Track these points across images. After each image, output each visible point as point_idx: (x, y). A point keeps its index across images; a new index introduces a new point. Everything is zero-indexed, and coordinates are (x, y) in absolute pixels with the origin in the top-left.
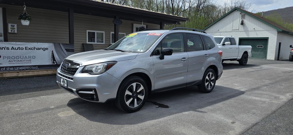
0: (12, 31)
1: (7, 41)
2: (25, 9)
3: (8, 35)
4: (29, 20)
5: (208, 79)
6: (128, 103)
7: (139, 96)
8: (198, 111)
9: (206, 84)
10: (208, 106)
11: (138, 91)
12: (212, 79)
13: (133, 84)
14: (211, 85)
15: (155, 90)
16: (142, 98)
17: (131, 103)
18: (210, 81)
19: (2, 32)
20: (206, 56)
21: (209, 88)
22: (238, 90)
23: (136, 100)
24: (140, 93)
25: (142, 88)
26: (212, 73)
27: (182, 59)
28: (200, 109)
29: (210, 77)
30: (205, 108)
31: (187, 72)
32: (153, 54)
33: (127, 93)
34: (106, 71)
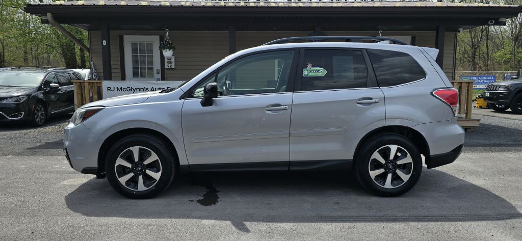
0: (169, 66)
1: (164, 80)
2: (167, 34)
3: (166, 72)
4: (170, 49)
5: (383, 161)
6: (123, 180)
7: (148, 172)
8: (244, 225)
9: (373, 174)
10: (290, 222)
11: (146, 163)
12: (399, 163)
13: (131, 148)
14: (396, 178)
15: (189, 166)
16: (157, 176)
17: (133, 181)
18: (391, 166)
19: (160, 68)
20: (367, 102)
21: (388, 184)
22: (512, 207)
23: (141, 178)
24: (153, 166)
25: (154, 157)
26: (398, 148)
27: (268, 106)
28: (256, 223)
29: (392, 157)
30: (275, 224)
31: (288, 135)
32: (189, 94)
33: (120, 162)
34: (82, 121)
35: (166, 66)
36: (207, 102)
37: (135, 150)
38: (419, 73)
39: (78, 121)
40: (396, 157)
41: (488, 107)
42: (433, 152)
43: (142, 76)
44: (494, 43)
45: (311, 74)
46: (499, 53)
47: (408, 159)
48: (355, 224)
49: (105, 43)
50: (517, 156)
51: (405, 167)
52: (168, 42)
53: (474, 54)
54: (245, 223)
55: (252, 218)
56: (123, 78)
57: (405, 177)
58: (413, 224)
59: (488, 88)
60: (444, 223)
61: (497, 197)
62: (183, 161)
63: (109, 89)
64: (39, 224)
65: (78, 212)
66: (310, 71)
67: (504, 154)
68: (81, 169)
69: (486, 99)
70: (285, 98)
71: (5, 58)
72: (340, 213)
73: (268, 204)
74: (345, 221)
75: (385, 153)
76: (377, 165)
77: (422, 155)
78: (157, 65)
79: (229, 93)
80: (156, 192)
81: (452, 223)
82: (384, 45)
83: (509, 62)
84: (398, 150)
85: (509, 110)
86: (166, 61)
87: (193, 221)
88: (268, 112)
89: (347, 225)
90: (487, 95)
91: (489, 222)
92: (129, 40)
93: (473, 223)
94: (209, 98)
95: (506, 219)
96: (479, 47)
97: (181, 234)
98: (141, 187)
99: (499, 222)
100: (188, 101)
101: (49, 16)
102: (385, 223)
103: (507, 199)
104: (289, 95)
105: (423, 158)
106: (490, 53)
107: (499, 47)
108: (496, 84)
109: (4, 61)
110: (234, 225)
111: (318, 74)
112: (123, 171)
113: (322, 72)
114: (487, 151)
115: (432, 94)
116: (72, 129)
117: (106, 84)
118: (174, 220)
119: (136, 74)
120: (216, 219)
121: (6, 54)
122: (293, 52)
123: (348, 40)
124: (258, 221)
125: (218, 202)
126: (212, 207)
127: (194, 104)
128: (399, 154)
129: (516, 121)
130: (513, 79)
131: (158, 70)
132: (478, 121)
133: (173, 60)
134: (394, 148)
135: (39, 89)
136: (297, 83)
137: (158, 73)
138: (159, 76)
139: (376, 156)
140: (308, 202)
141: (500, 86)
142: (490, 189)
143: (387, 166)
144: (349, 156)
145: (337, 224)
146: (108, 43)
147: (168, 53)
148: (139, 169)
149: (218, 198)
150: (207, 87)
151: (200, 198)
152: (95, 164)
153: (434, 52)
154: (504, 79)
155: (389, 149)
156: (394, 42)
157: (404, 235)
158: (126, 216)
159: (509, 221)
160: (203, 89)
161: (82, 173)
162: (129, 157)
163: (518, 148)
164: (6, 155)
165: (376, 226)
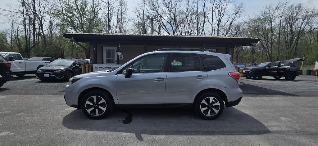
1: (119, 64)
2: (120, 46)
3: (119, 61)
4: (120, 52)
5: (207, 104)
6: (89, 111)
7: (100, 107)
8: (141, 136)
9: (202, 110)
10: (163, 135)
11: (99, 103)
12: (214, 105)
13: (93, 97)
14: (212, 112)
15: (119, 105)
16: (104, 109)
17: (94, 111)
18: (210, 106)
19: (117, 59)
20: (200, 77)
21: (209, 114)
22: (265, 127)
23: (97, 110)
24: (103, 105)
25: (103, 101)
26: (214, 98)
27: (155, 79)
28: (147, 135)
29: (211, 102)
30: (156, 136)
31: (164, 92)
32: (120, 72)
33: (88, 102)
34: (72, 83)
35: (119, 59)
36: (128, 76)
37: (95, 97)
38: (223, 65)
39: (70, 83)
40: (213, 102)
41: (244, 76)
42: (229, 100)
43: (113, 63)
44: (245, 52)
45: (175, 65)
46: (246, 56)
47: (218, 103)
48: (194, 136)
49: (95, 49)
50: (261, 99)
51: (216, 107)
52: (120, 50)
53: (237, 56)
54: (142, 135)
55: (145, 132)
56: (103, 63)
57: (217, 111)
58: (221, 136)
59: (245, 69)
60: (235, 136)
61: (256, 121)
62: (116, 103)
63: (96, 67)
64: (45, 133)
65: (66, 126)
66: (175, 63)
67: (255, 98)
68: (71, 105)
69: (243, 73)
70: (163, 75)
71: (64, 54)
72: (187, 129)
73: (154, 123)
74: (189, 134)
75: (208, 101)
76: (204, 106)
77: (224, 101)
78: (116, 58)
79: (139, 72)
80: (104, 116)
81: (239, 136)
82: (207, 53)
83: (250, 59)
84: (214, 99)
85: (252, 78)
86: (119, 57)
87: (117, 133)
88: (155, 81)
89: (190, 137)
90: (244, 72)
91: (256, 135)
92: (105, 49)
93: (249, 136)
94: (129, 74)
95: (264, 134)
96: (239, 53)
97: (109, 141)
98: (97, 114)
99: (261, 136)
100: (119, 75)
101: (73, 38)
102: (208, 136)
103: (261, 122)
104: (165, 73)
105: (224, 102)
106: (243, 56)
107: (246, 54)
108: (247, 68)
109: (64, 55)
110: (136, 136)
111: (178, 65)
112: (89, 107)
113: (180, 64)
114: (248, 96)
115: (228, 75)
116: (68, 87)
117: (95, 65)
118: (108, 132)
119: (107, 62)
120: (128, 132)
121: (64, 53)
122: (167, 55)
123: (191, 50)
124: (148, 134)
125: (131, 122)
126: (128, 125)
127: (122, 77)
128: (214, 101)
129: (256, 83)
130: (253, 66)
131: (116, 60)
132: (242, 83)
133: (122, 56)
134: (211, 98)
135: (71, 66)
136: (168, 68)
137: (116, 61)
138: (117, 63)
139: (204, 101)
140: (172, 123)
141: (249, 69)
142: (253, 116)
143: (209, 106)
144: (192, 101)
145: (185, 136)
146: (96, 49)
147: (120, 54)
148: (96, 106)
149: (132, 119)
150: (128, 69)
151: (124, 119)
152: (76, 103)
153: (229, 56)
154: (250, 66)
155: (209, 99)
156: (212, 51)
157: (218, 144)
158: (86, 130)
159: (265, 135)
160: (126, 70)
161: (71, 107)
162: (92, 101)
163: (260, 95)
164: (49, 95)
165: (204, 137)
